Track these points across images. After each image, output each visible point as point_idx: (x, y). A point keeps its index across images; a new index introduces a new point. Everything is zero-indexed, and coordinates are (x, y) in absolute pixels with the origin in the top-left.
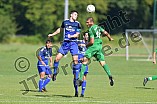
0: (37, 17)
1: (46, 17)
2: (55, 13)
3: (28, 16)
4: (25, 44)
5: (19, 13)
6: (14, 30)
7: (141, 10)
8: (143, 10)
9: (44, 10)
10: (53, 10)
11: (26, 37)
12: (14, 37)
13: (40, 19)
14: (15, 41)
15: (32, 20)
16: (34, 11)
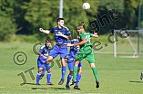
0: (35, 19)
1: (43, 19)
2: (50, 15)
3: (27, 18)
4: (24, 43)
5: (19, 15)
6: (14, 30)
7: (127, 13)
8: (129, 13)
9: (41, 13)
10: (50, 12)
11: (25, 36)
12: (14, 36)
13: (38, 21)
14: (15, 40)
15: (30, 21)
16: (32, 13)
